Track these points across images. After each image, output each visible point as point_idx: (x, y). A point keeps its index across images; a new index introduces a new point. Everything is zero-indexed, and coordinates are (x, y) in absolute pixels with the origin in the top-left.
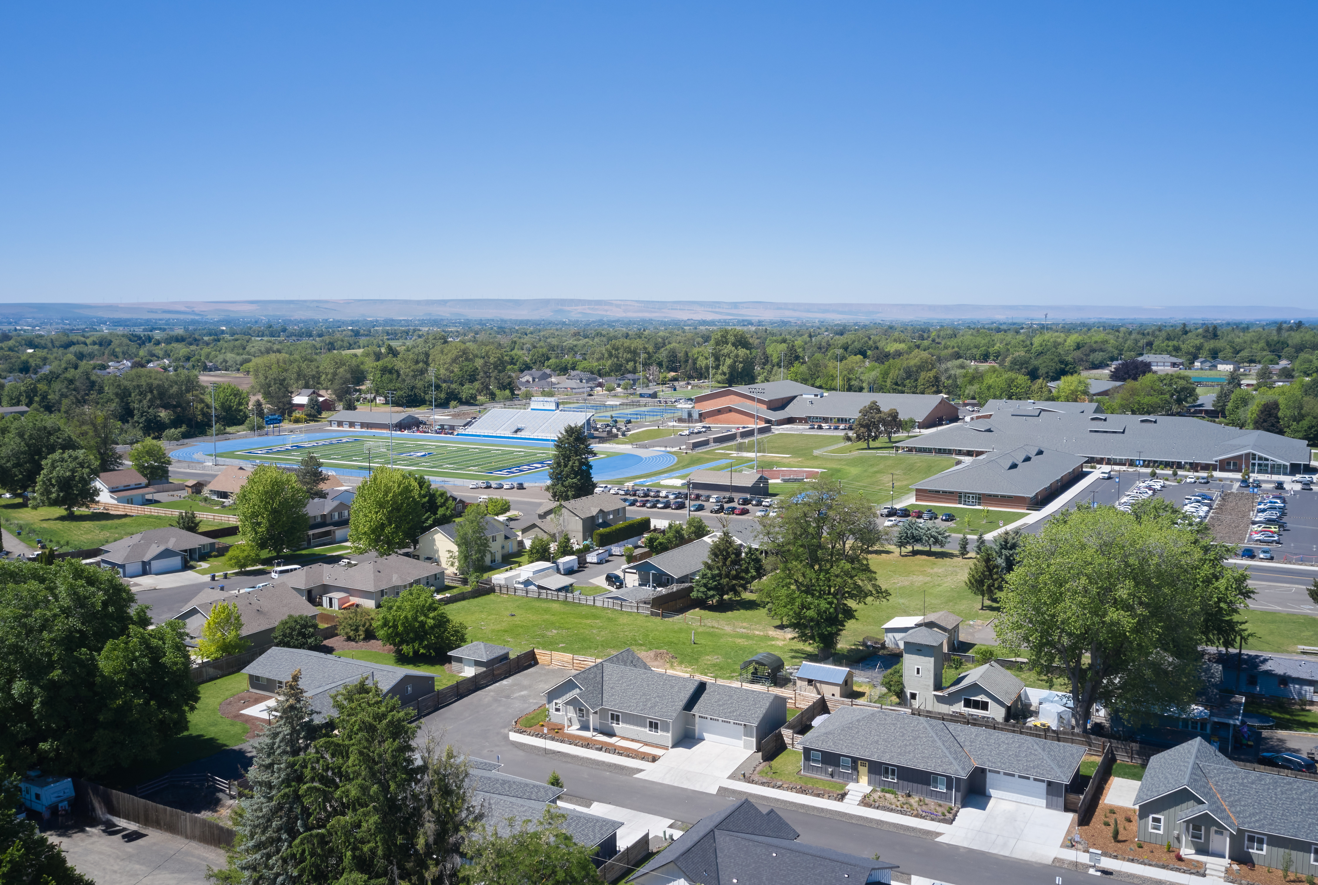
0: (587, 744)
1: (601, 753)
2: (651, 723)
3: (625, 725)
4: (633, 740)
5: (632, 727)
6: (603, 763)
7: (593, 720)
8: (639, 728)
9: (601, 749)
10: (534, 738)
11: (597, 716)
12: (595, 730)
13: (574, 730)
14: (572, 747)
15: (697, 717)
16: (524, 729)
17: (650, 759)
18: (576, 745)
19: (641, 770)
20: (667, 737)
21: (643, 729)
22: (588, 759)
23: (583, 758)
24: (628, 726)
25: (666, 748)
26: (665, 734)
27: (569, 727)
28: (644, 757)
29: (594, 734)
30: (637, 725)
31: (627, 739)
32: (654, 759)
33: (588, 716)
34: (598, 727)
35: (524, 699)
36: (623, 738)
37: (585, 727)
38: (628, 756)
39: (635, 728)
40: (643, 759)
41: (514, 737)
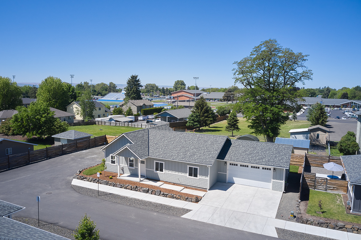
0: (136, 187)
1: (148, 194)
2: (191, 169)
3: (167, 172)
4: (174, 184)
5: (173, 173)
6: (150, 203)
7: (141, 168)
8: (180, 174)
9: (147, 192)
10: (92, 183)
11: (144, 165)
12: (142, 176)
13: (126, 177)
14: (123, 189)
15: (228, 164)
16: (85, 176)
17: (194, 200)
18: (126, 188)
19: (188, 211)
20: (205, 180)
21: (183, 174)
22: (135, 200)
23: (132, 199)
24: (170, 172)
25: (204, 190)
26: (204, 178)
27: (121, 174)
28: (187, 198)
29: (142, 179)
30: (178, 171)
31: (169, 183)
32: (197, 200)
33: (137, 165)
34: (145, 174)
35: (93, 159)
36: (166, 182)
37: (134, 174)
38: (173, 197)
39: (177, 173)
40: (186, 199)
41: (76, 182)
